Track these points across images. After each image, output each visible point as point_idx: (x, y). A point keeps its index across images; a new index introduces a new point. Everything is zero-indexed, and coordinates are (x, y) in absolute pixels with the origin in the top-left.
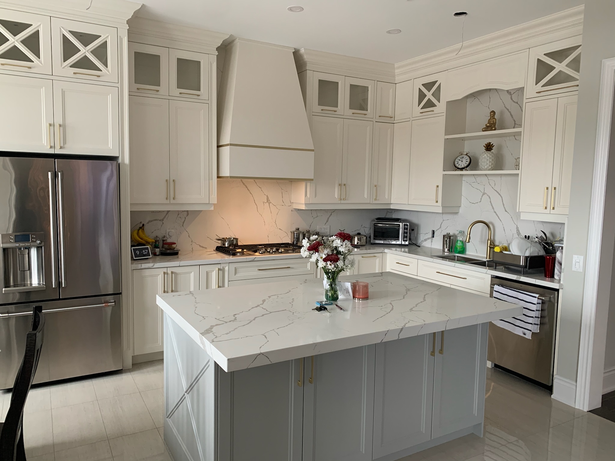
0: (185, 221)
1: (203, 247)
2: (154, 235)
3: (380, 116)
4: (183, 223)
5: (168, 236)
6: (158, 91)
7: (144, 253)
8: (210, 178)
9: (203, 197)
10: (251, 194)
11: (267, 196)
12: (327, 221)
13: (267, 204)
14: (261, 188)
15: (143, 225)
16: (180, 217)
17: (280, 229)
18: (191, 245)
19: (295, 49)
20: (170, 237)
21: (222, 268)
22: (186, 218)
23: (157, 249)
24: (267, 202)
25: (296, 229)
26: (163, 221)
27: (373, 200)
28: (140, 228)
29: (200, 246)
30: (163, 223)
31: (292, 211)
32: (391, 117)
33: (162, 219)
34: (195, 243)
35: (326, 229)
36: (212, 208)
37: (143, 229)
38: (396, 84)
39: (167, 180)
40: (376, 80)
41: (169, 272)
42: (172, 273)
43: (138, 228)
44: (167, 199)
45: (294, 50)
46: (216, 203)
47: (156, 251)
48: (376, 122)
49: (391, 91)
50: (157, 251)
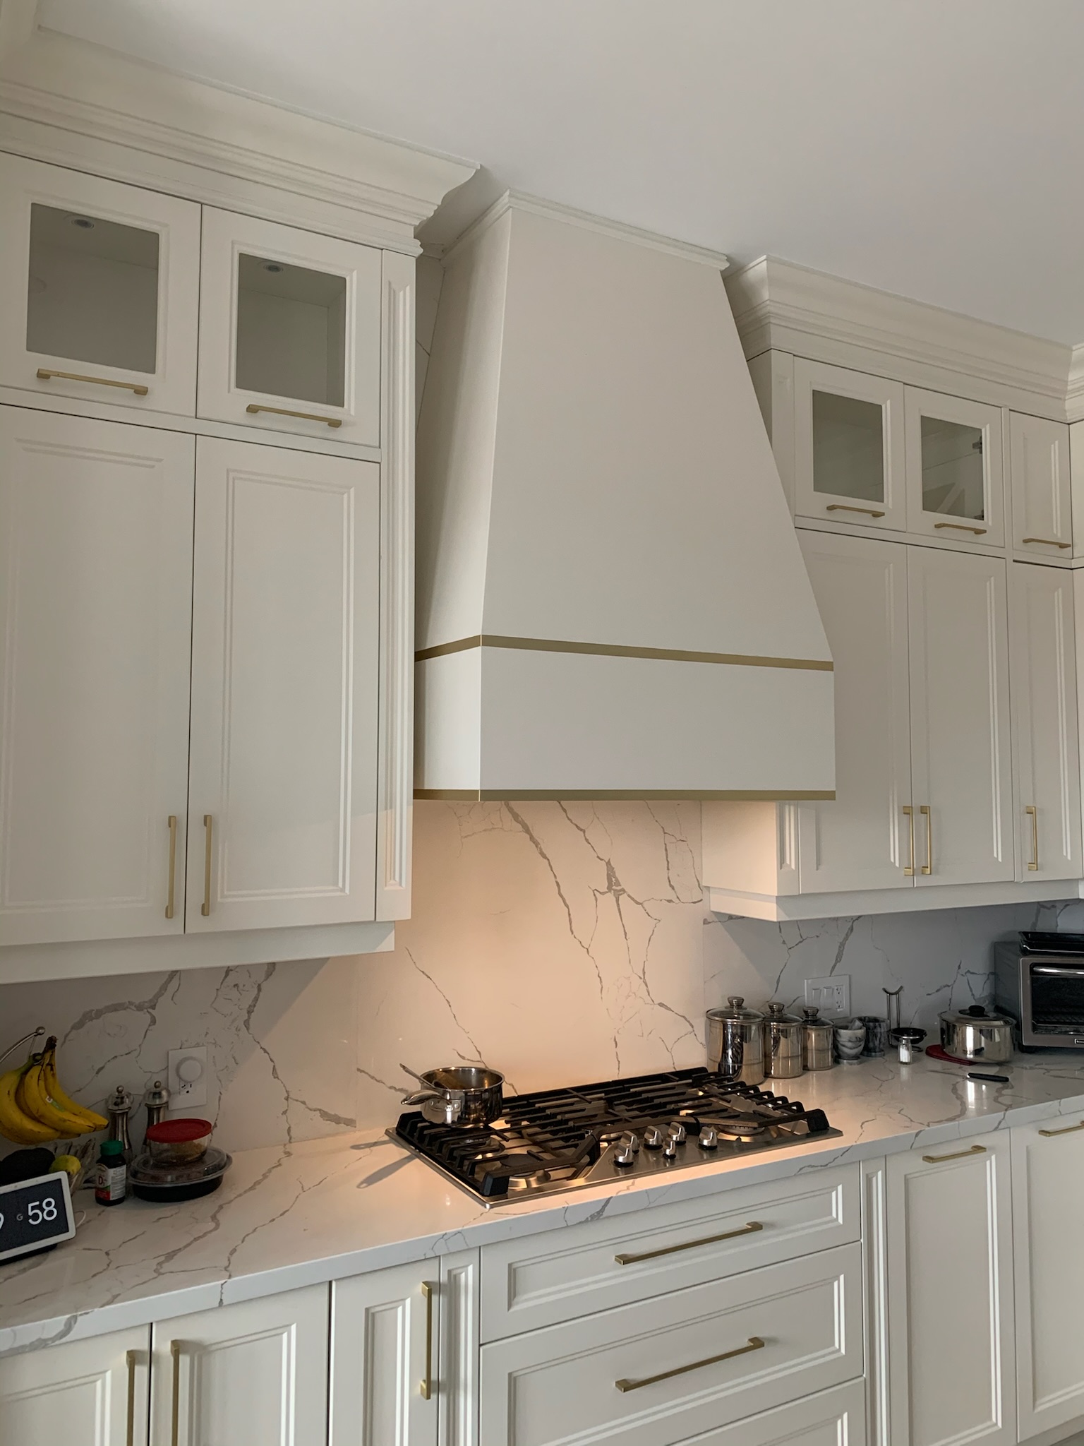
0: (256, 999)
1: (337, 1120)
2: (105, 1085)
3: (1026, 541)
4: (249, 1012)
5: (174, 1084)
6: (141, 391)
7: (35, 1217)
8: (381, 801)
9: (347, 891)
10: (544, 857)
11: (608, 863)
12: (838, 959)
13: (611, 896)
14: (584, 832)
15: (51, 1043)
16: (236, 985)
17: (661, 1005)
18: (285, 1113)
19: (729, 259)
20: (186, 1084)
21: (444, 1278)
22: (263, 987)
23: (111, 1172)
24: (610, 888)
25: (732, 1005)
26: (153, 1007)
27: (1026, 867)
28: (35, 1060)
29: (324, 1115)
30: (153, 1022)
31: (705, 922)
32: (1062, 546)
33: (150, 1001)
34: (304, 1103)
35: (836, 992)
36: (388, 944)
37: (51, 1065)
38: (1069, 424)
39: (172, 821)
40: (1006, 406)
41: (163, 1347)
42: (178, 1348)
43: (25, 1061)
44: (169, 913)
45: (727, 265)
46: (409, 917)
47: (109, 1182)
48: (1014, 561)
49: (1055, 448)
50: (116, 1177)
